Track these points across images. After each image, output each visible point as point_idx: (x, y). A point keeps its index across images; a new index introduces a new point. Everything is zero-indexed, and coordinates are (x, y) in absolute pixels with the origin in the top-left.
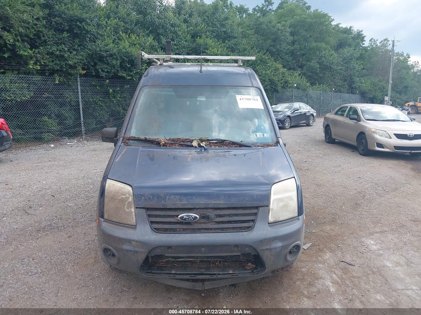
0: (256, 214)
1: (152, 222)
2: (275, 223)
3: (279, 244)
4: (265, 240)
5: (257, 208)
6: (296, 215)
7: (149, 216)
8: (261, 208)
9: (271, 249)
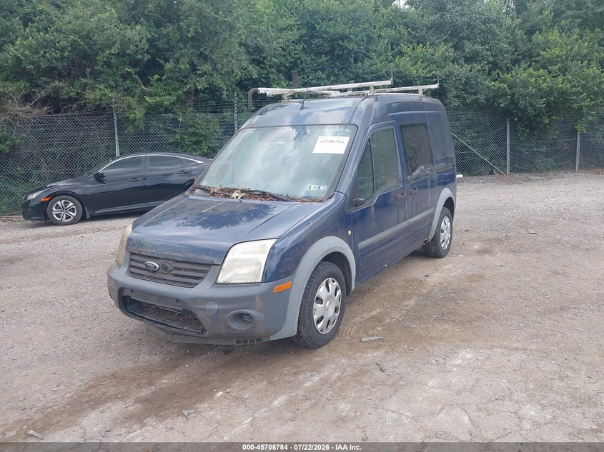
0: (206, 272)
1: (131, 266)
2: (225, 284)
3: (215, 307)
4: (199, 298)
5: (210, 265)
6: (259, 280)
7: (131, 260)
8: (212, 267)
9: (204, 310)
